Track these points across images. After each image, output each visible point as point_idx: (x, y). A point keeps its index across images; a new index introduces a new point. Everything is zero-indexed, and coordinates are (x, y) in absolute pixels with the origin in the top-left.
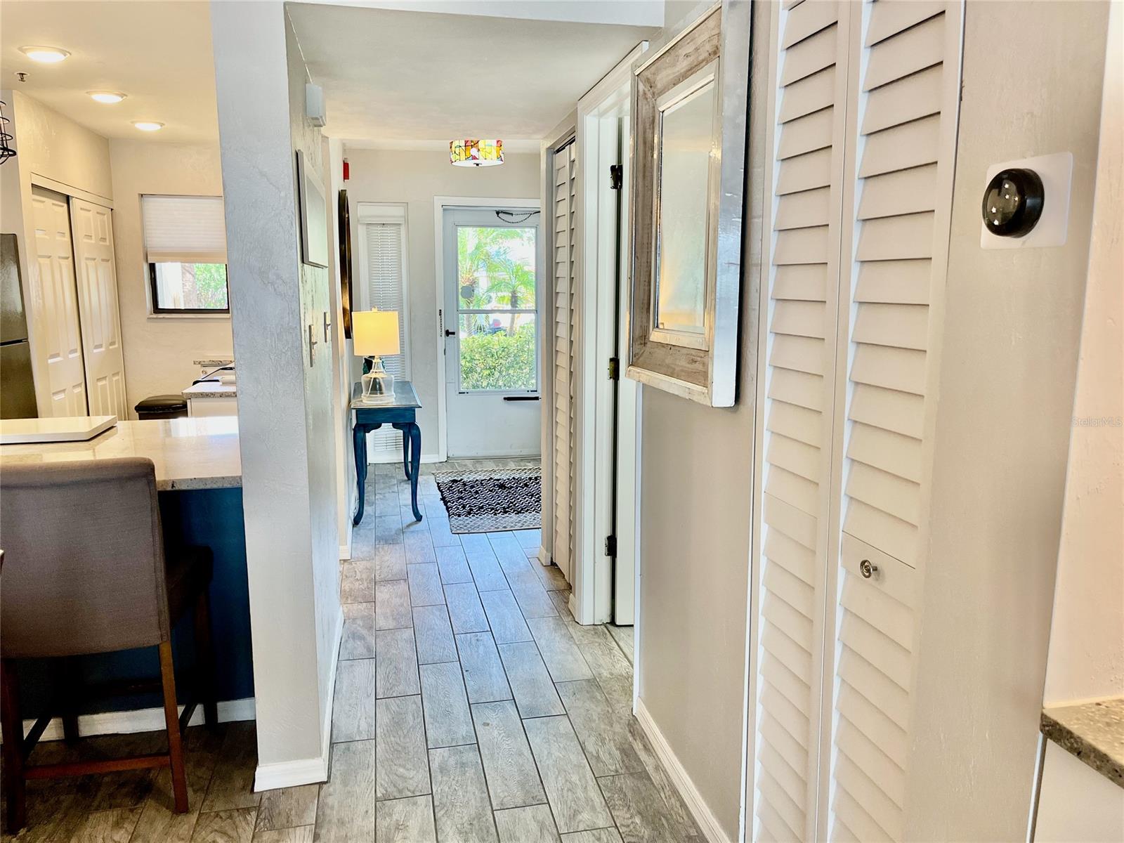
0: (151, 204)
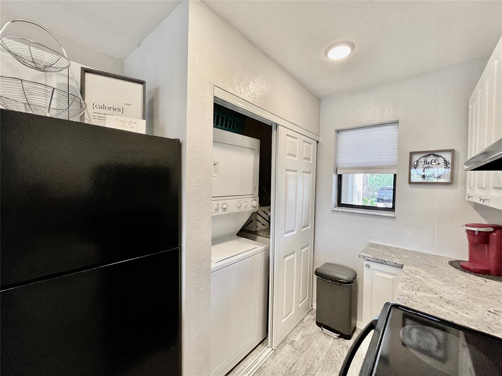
0: (344, 136)
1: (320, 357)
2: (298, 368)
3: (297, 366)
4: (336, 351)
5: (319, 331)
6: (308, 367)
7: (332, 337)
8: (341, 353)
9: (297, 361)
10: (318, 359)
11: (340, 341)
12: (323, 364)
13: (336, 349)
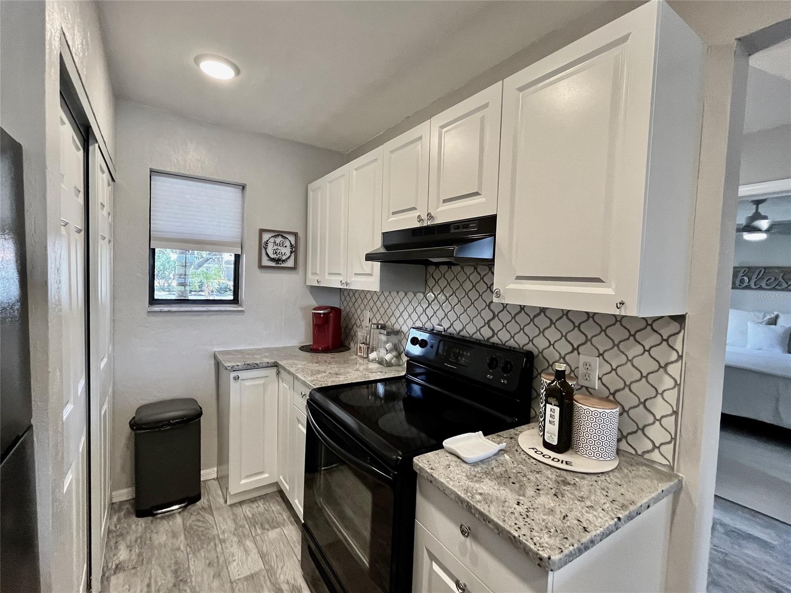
1: (180, 544)
2: (160, 583)
3: (156, 582)
4: (194, 523)
5: (149, 522)
6: (173, 568)
7: (174, 514)
8: (202, 520)
9: (150, 578)
10: (179, 549)
11: (189, 509)
12: (190, 547)
13: (193, 521)
